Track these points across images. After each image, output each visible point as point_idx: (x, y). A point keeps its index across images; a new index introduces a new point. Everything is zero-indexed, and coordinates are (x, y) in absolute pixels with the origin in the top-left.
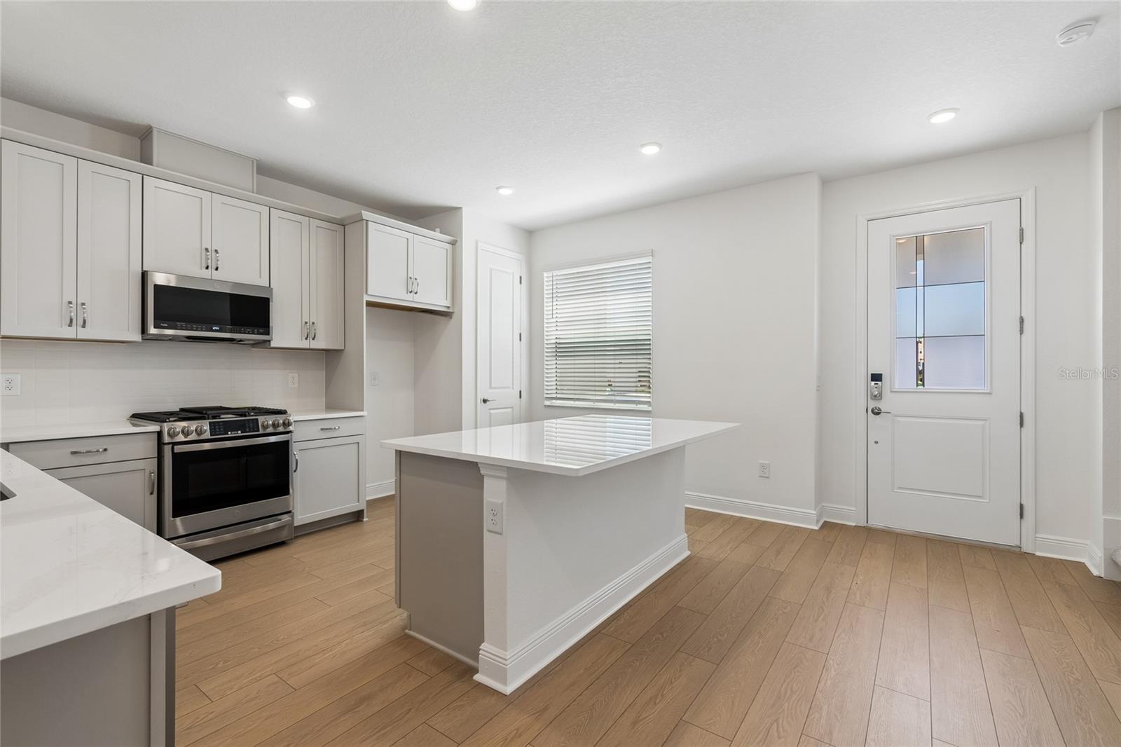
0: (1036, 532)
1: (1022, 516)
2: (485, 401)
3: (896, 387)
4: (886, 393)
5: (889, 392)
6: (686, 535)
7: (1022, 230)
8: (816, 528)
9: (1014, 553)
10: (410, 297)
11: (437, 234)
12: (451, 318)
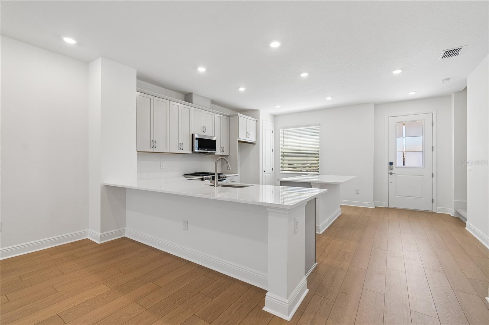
0: (437, 207)
1: (433, 202)
2: (264, 171)
3: (397, 166)
4: (394, 169)
5: (395, 167)
6: (340, 208)
7: (433, 122)
8: (374, 208)
9: (431, 212)
10: (247, 139)
11: (250, 118)
12: (255, 145)
